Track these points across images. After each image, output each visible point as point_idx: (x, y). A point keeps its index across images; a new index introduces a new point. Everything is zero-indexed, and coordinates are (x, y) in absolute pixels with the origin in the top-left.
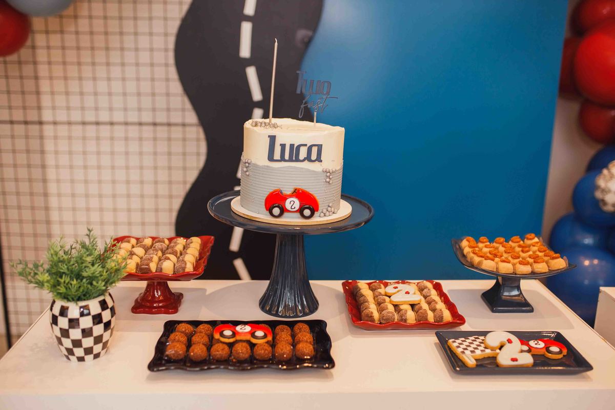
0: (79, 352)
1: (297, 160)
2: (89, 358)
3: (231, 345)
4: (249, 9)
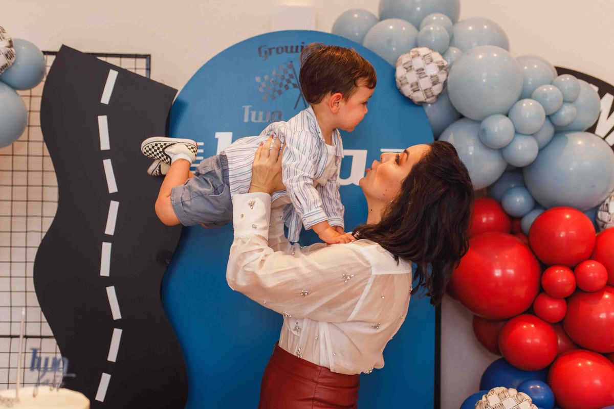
4: (110, 229)
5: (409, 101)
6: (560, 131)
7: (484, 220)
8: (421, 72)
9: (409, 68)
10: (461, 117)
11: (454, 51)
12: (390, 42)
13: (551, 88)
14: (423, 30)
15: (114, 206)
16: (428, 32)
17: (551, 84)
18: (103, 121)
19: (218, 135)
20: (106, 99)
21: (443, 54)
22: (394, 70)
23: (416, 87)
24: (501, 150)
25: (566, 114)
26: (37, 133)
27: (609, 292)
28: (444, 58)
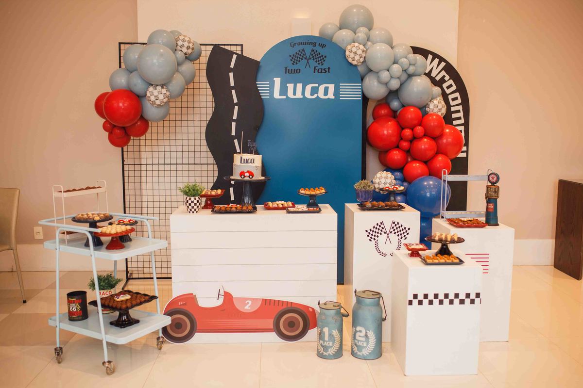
0: (193, 210)
1: (248, 163)
2: (195, 212)
3: (231, 208)
4: (235, 117)
5: (351, 64)
6: (410, 76)
7: (383, 112)
8: (355, 53)
9: (351, 52)
10: (372, 71)
11: (369, 43)
12: (343, 40)
13: (405, 60)
14: (357, 35)
15: (236, 108)
16: (358, 37)
17: (406, 58)
18: (231, 75)
19: (275, 79)
20: (232, 66)
21: (364, 45)
22: (345, 51)
23: (353, 59)
24: (386, 84)
25: (411, 69)
26: (204, 79)
27: (425, 138)
28: (364, 47)
